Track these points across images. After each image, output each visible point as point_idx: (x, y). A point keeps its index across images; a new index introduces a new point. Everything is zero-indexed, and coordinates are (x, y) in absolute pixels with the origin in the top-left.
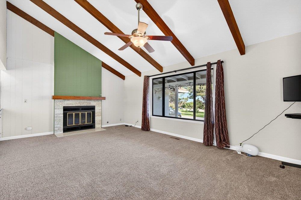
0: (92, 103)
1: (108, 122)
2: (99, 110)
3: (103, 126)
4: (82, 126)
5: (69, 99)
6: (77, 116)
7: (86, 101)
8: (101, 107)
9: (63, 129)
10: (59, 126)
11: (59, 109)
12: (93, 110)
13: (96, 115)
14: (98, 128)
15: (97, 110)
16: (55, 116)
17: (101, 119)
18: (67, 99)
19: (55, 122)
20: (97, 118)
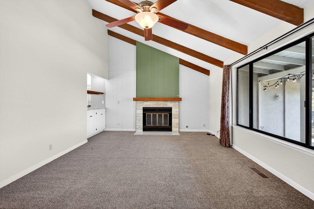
0: (169, 105)
1: (187, 127)
2: (177, 112)
3: (181, 130)
4: (159, 127)
5: (147, 101)
6: (154, 116)
7: (162, 102)
8: (178, 109)
9: (143, 128)
10: (139, 124)
11: (139, 109)
12: (170, 112)
13: (173, 117)
14: (175, 132)
15: (174, 112)
16: (137, 115)
17: (178, 122)
18: (146, 101)
19: (137, 121)
20: (174, 121)
